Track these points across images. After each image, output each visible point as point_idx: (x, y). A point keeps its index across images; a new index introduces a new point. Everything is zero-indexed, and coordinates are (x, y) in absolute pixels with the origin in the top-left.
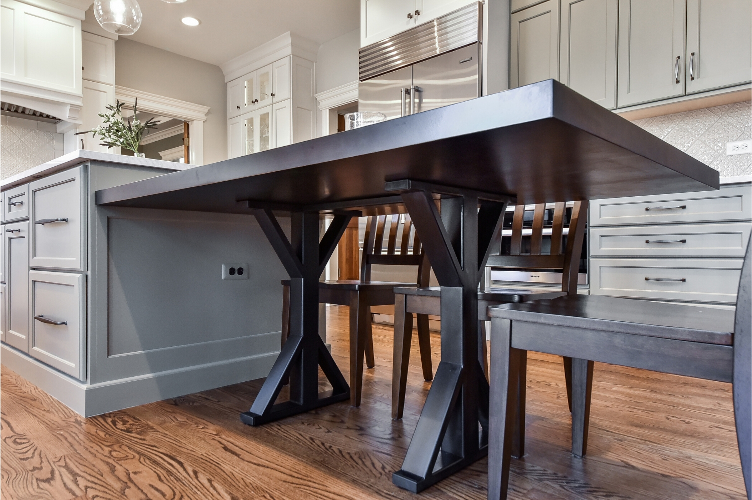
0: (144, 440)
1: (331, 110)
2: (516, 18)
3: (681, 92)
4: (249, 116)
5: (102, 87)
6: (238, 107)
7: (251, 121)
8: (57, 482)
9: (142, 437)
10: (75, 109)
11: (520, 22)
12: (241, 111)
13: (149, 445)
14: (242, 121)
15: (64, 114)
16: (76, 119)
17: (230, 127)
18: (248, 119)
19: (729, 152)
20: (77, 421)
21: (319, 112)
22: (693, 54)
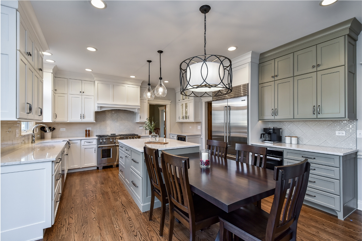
0: (154, 224)
1: (206, 102)
2: (261, 86)
3: (316, 117)
4: (182, 103)
5: (145, 101)
6: (179, 100)
7: (183, 104)
8: (138, 237)
9: (154, 223)
10: (139, 109)
11: (262, 87)
12: (180, 101)
13: (155, 226)
14: (180, 104)
15: (136, 111)
16: (139, 111)
17: (177, 106)
18: (182, 104)
19: (337, 134)
20: (141, 214)
21: (202, 103)
22: (319, 106)
